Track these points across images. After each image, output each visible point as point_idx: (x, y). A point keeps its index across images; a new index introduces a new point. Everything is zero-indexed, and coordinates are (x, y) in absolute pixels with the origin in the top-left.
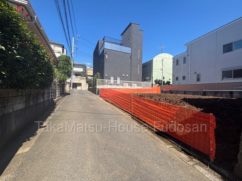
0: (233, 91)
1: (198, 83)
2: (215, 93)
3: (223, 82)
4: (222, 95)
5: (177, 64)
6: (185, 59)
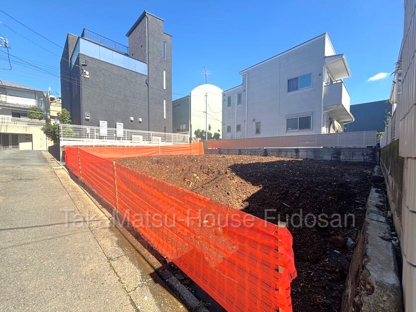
0: (299, 148)
1: (258, 136)
2: (279, 152)
3: (288, 135)
4: (287, 154)
5: (229, 105)
6: (239, 96)
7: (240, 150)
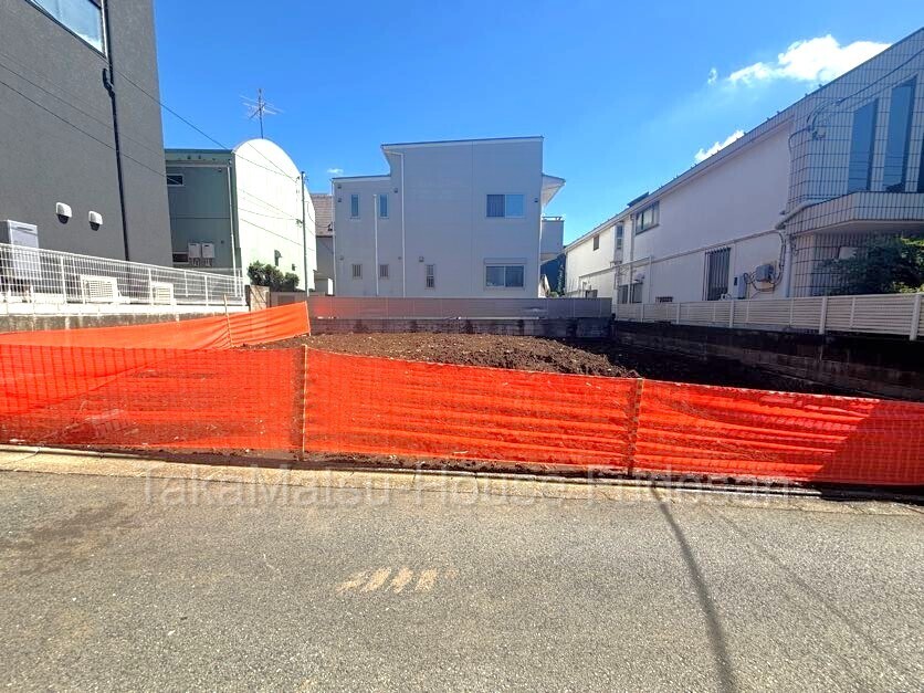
5: (355, 213)
6: (384, 200)
7: (414, 323)
